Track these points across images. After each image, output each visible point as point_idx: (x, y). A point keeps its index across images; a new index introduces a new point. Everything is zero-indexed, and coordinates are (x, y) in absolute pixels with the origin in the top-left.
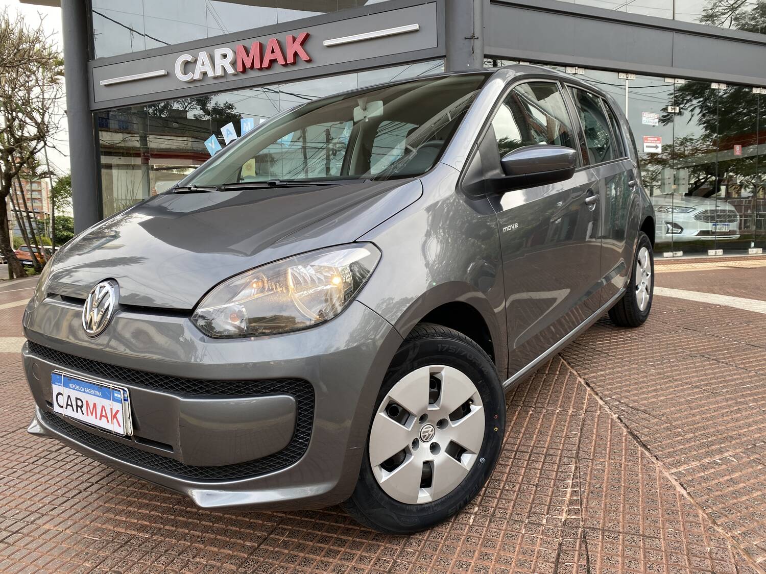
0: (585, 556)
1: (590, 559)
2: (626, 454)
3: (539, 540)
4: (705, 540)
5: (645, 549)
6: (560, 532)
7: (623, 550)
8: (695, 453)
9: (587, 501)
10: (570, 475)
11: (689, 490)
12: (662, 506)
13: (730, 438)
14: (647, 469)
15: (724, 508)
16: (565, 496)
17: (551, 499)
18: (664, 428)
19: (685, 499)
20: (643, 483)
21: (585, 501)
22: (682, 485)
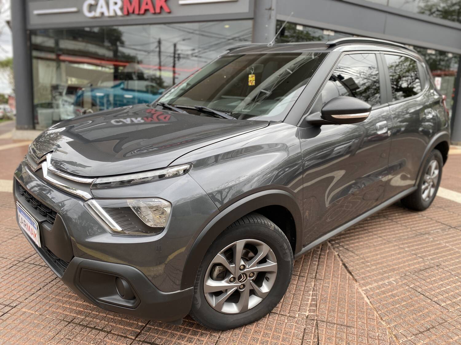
0: (317, 336)
1: (319, 339)
2: (341, 277)
3: (294, 326)
4: (376, 329)
5: (347, 333)
6: (305, 322)
7: (336, 334)
8: (375, 278)
9: (320, 305)
10: (311, 289)
11: (371, 300)
12: (357, 309)
13: (394, 270)
14: (351, 286)
15: (387, 311)
16: (308, 301)
17: (301, 303)
18: (361, 262)
19: (368, 305)
20: (348, 295)
21: (318, 305)
22: (367, 297)
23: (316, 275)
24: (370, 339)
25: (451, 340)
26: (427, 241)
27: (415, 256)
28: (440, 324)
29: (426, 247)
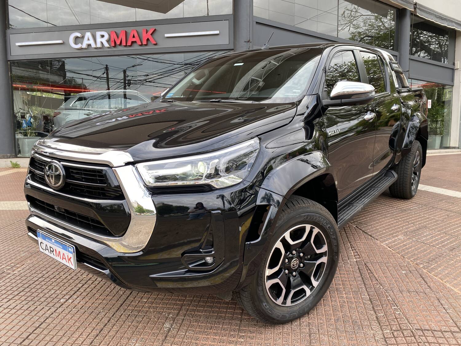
0: (369, 270)
1: (371, 271)
2: (365, 239)
3: (350, 267)
4: (403, 262)
5: (386, 267)
6: (356, 265)
7: (380, 267)
8: (389, 237)
9: (361, 255)
10: (350, 247)
11: (392, 249)
12: (386, 254)
13: (398, 232)
14: (375, 243)
15: (405, 253)
16: (352, 254)
17: (347, 255)
18: (374, 229)
19: (392, 251)
20: (376, 248)
21: (360, 255)
22: (389, 247)
23: (349, 240)
24: (402, 267)
25: (450, 263)
26: (411, 214)
27: (407, 223)
28: (440, 256)
29: (413, 217)
